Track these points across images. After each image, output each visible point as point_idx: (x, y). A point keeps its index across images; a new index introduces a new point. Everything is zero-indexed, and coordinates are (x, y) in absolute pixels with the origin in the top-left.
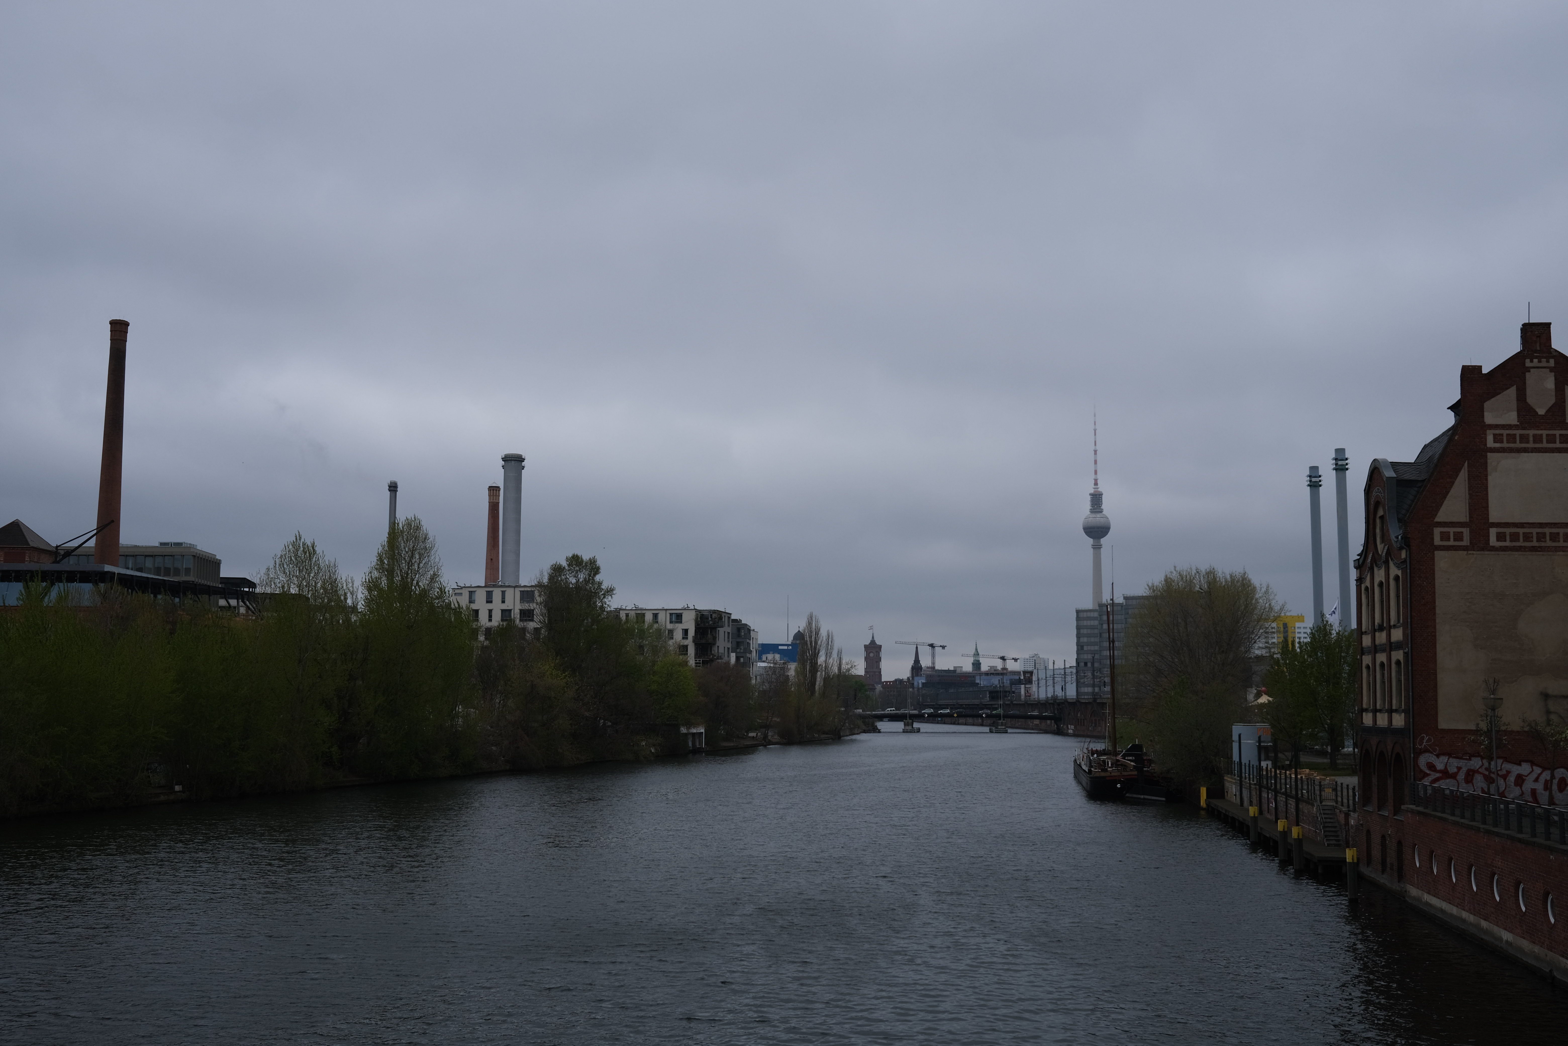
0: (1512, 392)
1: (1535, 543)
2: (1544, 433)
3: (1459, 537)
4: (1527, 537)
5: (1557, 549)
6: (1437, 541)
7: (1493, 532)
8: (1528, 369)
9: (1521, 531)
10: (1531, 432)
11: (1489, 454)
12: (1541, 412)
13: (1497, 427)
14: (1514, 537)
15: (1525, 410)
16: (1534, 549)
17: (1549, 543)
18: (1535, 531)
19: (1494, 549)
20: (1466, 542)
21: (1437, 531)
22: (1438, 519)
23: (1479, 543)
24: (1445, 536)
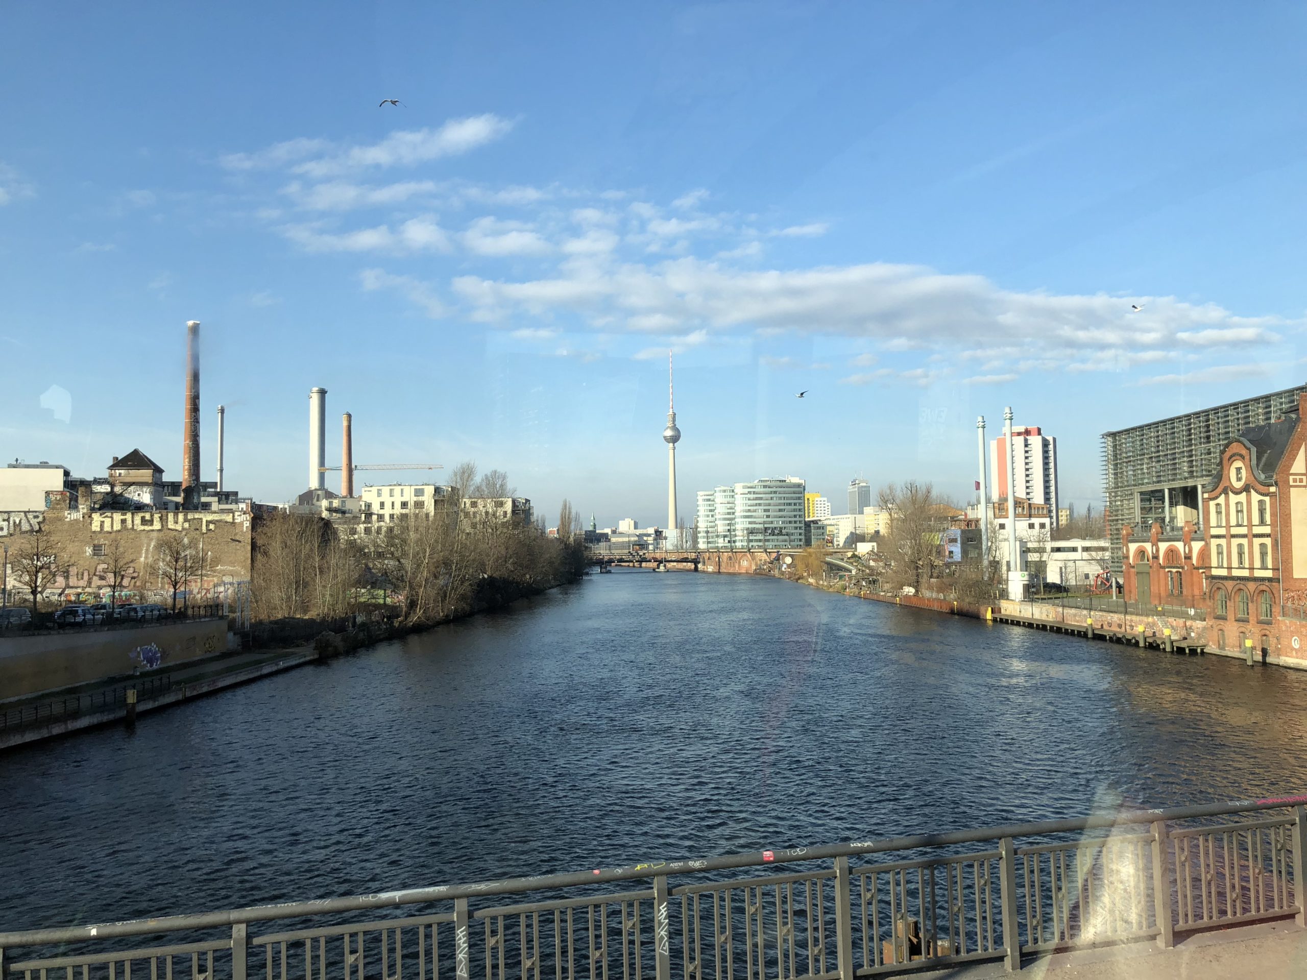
3: (1301, 481)
6: (1291, 483)
20: (1304, 483)
21: (1291, 478)
22: (1291, 472)
24: (1295, 481)
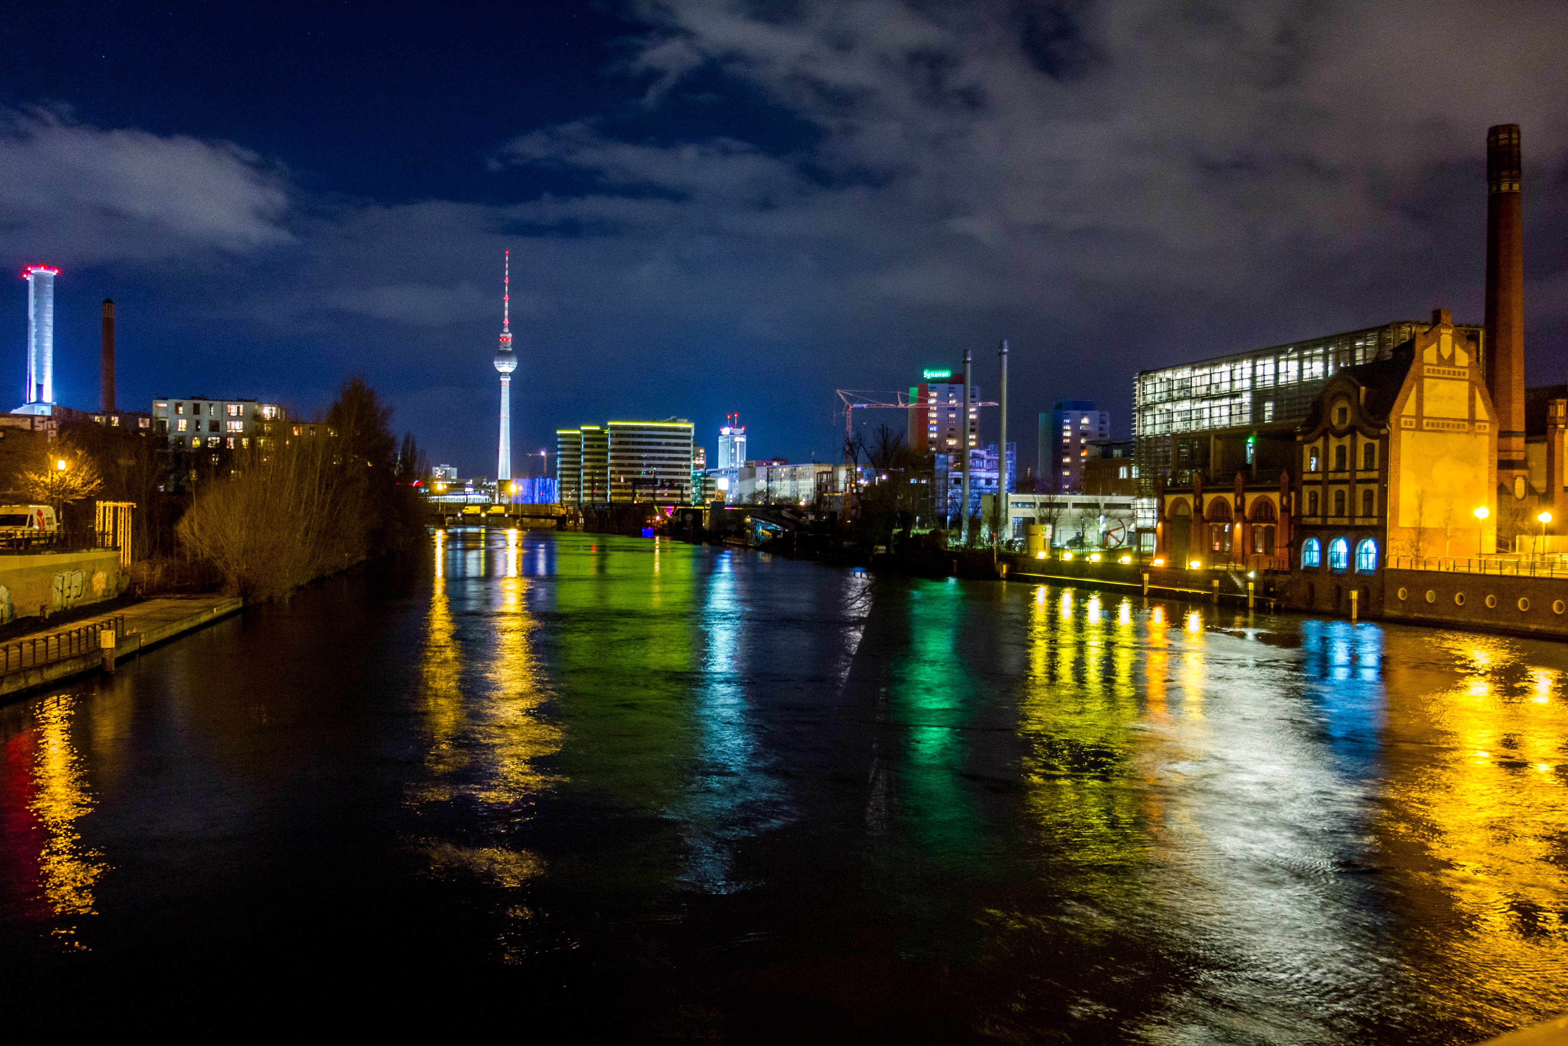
0: (1435, 346)
1: (1441, 429)
2: (1447, 369)
3: (1412, 423)
4: (1438, 425)
5: (1449, 432)
6: (1402, 425)
7: (1425, 421)
8: (1441, 334)
9: (1436, 421)
10: (1442, 368)
11: (1425, 380)
12: (1446, 356)
13: (1428, 364)
14: (1433, 425)
15: (1440, 356)
16: (1440, 431)
17: (1446, 429)
18: (1441, 422)
19: (1425, 431)
20: (1413, 427)
21: (1403, 420)
22: (1404, 413)
23: (1419, 428)
24: (1406, 423)
